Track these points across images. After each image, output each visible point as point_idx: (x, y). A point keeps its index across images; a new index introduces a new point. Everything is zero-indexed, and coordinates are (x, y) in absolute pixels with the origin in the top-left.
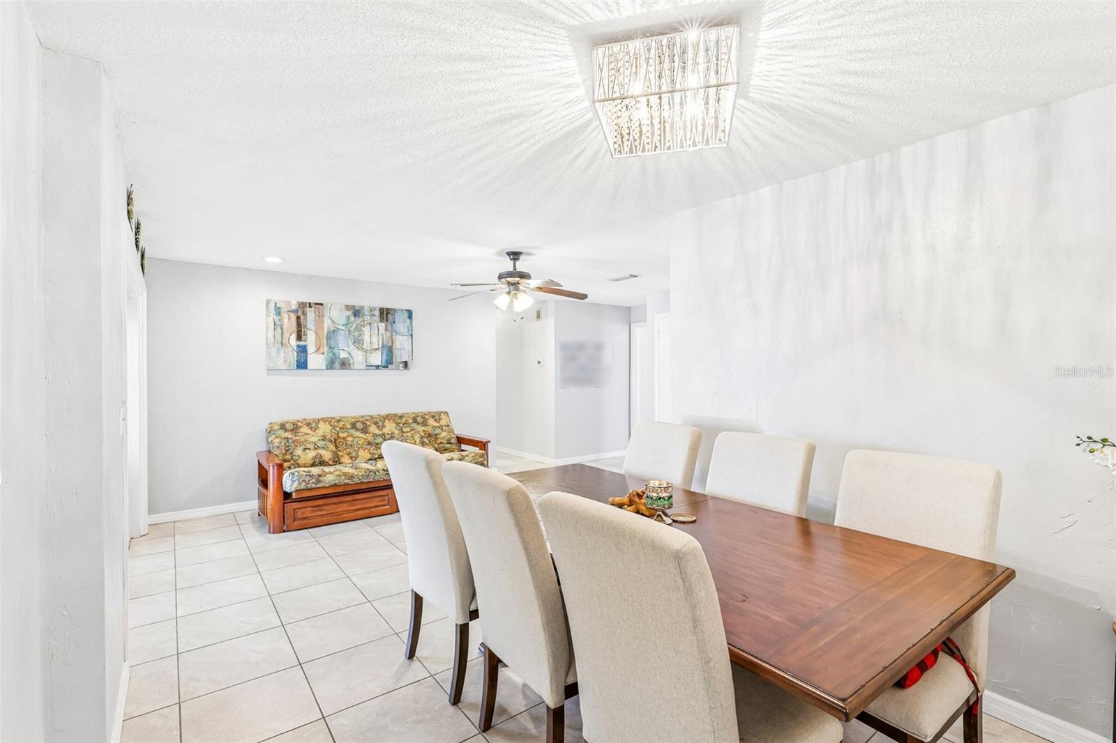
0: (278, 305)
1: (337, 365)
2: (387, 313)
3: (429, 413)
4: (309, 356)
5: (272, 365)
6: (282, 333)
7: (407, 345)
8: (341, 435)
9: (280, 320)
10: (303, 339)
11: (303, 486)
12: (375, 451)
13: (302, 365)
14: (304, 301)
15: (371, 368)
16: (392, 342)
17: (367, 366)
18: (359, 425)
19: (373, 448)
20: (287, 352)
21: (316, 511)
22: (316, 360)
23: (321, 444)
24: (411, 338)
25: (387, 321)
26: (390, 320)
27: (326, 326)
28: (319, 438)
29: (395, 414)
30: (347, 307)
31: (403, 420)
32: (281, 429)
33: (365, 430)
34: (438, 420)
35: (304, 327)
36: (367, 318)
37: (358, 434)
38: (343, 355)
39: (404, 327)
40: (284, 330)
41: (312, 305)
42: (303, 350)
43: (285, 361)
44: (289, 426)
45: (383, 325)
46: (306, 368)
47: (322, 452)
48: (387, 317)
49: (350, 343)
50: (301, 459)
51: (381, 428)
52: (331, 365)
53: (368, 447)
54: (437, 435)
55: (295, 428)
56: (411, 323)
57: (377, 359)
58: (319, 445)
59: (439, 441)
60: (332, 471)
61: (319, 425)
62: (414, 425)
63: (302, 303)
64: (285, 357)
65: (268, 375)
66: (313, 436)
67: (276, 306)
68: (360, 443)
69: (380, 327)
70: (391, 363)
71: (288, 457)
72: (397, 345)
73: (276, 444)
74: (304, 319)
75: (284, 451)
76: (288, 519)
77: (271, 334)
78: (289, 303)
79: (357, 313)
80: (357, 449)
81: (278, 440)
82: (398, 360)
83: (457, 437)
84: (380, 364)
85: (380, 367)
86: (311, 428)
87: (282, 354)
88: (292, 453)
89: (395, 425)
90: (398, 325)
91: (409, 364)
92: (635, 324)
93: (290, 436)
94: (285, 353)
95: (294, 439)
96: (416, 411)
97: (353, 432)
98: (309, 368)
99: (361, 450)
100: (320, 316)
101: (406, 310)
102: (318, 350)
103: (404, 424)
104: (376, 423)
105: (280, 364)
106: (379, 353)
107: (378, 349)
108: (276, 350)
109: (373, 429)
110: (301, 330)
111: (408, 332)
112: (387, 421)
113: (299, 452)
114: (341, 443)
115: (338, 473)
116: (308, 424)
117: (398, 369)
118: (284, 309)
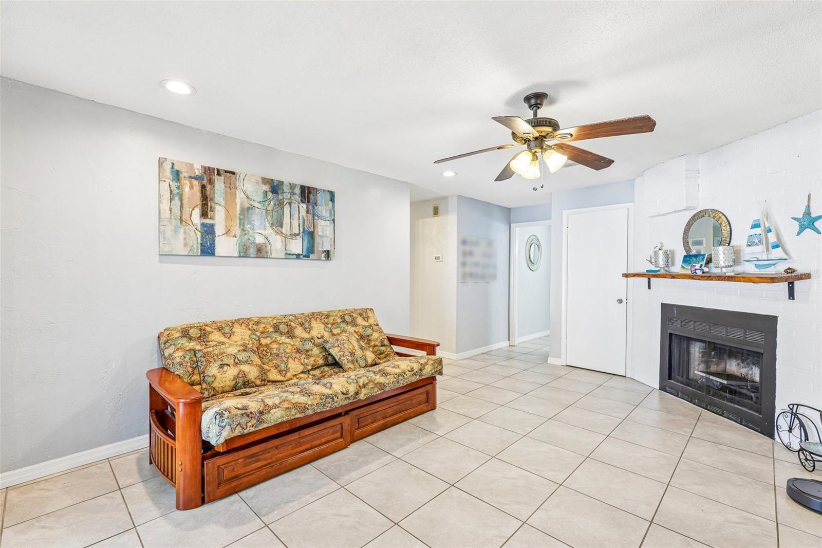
0: (176, 167)
1: (252, 251)
2: (309, 193)
3: (355, 310)
4: (217, 239)
5: (166, 249)
6: (182, 206)
7: (329, 231)
8: (264, 341)
9: (178, 188)
10: (209, 216)
11: (238, 431)
12: (306, 361)
13: (208, 250)
14: (212, 166)
15: (290, 257)
16: (314, 228)
17: (286, 254)
18: (283, 328)
19: (304, 356)
20: (188, 231)
21: (250, 463)
22: (225, 245)
23: (242, 356)
24: (333, 225)
25: (309, 202)
26: (311, 201)
27: (238, 201)
28: (239, 348)
29: (320, 313)
30: (265, 181)
31: (331, 319)
32: (182, 337)
33: (290, 334)
34: (366, 319)
35: (212, 200)
36: (287, 196)
37: (283, 339)
38: (259, 240)
39: (326, 211)
40: (185, 202)
41: (222, 172)
42: (208, 231)
43: (185, 245)
44: (194, 332)
45: (305, 206)
46: (213, 254)
47: (245, 368)
48: (308, 197)
49: (268, 225)
50: (218, 379)
51: (308, 330)
52: (244, 253)
53: (298, 355)
54: (369, 336)
55: (203, 336)
56: (334, 207)
57: (297, 246)
58: (241, 359)
59: (372, 343)
60: (277, 402)
61: (233, 330)
62: (344, 325)
63: (209, 167)
64: (185, 239)
65: (161, 262)
66: (230, 345)
67: (173, 168)
68: (288, 351)
69: (301, 208)
70: (313, 252)
71: (196, 378)
72: (319, 231)
73: (178, 360)
74: (211, 189)
75: (190, 370)
76: (209, 483)
77: (165, 206)
78: (191, 166)
79: (275, 187)
80: (285, 359)
81: (180, 353)
82: (320, 249)
83: (388, 337)
84: (301, 253)
85: (301, 257)
86: (224, 334)
87: (181, 235)
88: (204, 372)
89: (323, 326)
90: (320, 208)
91: (331, 253)
92: (514, 224)
93: (198, 347)
94: (185, 233)
95: (205, 350)
96: (341, 309)
97: (276, 336)
98: (216, 255)
99: (290, 361)
100: (231, 187)
101: (328, 191)
102: (228, 232)
103: (332, 324)
104: (302, 324)
105: (179, 247)
106: (299, 240)
107: (298, 235)
108: (173, 228)
109: (299, 332)
110: (207, 204)
111: (330, 217)
112: (313, 321)
113: (213, 370)
114: (264, 352)
115: (286, 405)
116: (220, 329)
117: (320, 260)
118: (184, 174)
